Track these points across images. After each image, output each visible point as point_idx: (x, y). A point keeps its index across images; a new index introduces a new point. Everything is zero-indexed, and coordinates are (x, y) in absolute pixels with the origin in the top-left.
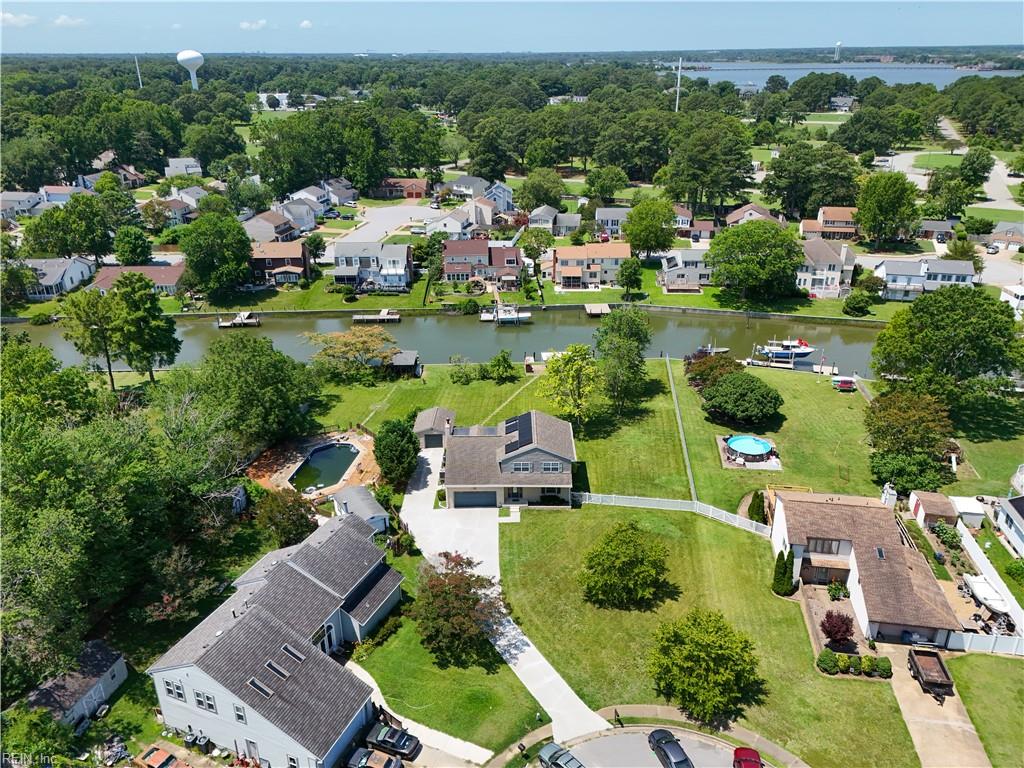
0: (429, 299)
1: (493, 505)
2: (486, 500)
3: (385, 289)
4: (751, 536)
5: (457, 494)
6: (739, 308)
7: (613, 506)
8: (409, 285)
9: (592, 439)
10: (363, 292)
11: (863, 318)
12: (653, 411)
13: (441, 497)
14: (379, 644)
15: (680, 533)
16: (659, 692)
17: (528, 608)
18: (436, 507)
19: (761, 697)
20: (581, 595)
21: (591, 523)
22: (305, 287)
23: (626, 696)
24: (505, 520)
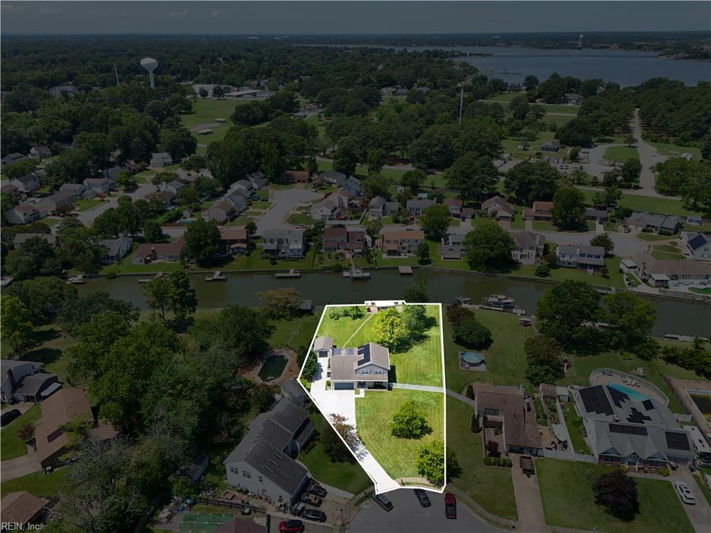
0: (315, 263)
1: (352, 389)
2: (349, 387)
3: (292, 257)
4: (466, 405)
5: (336, 384)
6: (480, 270)
7: (407, 390)
8: (304, 254)
9: (399, 352)
10: (280, 258)
11: (545, 278)
12: (429, 337)
13: (329, 384)
14: (307, 453)
15: (435, 403)
16: (420, 473)
17: (368, 438)
18: (326, 389)
19: (460, 475)
20: (390, 432)
21: (396, 398)
22: (248, 255)
23: (406, 474)
24: (358, 396)
